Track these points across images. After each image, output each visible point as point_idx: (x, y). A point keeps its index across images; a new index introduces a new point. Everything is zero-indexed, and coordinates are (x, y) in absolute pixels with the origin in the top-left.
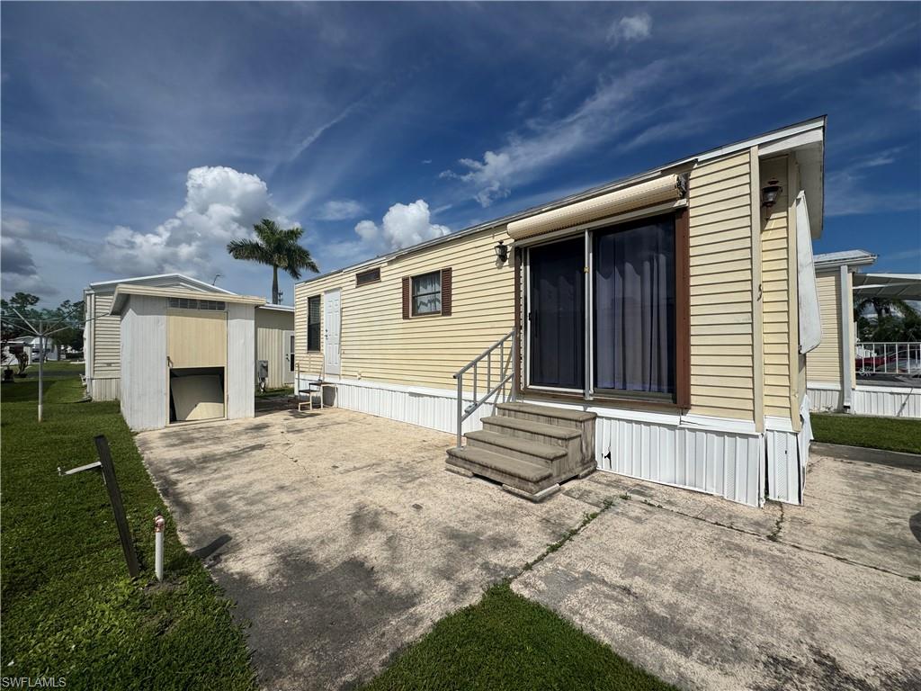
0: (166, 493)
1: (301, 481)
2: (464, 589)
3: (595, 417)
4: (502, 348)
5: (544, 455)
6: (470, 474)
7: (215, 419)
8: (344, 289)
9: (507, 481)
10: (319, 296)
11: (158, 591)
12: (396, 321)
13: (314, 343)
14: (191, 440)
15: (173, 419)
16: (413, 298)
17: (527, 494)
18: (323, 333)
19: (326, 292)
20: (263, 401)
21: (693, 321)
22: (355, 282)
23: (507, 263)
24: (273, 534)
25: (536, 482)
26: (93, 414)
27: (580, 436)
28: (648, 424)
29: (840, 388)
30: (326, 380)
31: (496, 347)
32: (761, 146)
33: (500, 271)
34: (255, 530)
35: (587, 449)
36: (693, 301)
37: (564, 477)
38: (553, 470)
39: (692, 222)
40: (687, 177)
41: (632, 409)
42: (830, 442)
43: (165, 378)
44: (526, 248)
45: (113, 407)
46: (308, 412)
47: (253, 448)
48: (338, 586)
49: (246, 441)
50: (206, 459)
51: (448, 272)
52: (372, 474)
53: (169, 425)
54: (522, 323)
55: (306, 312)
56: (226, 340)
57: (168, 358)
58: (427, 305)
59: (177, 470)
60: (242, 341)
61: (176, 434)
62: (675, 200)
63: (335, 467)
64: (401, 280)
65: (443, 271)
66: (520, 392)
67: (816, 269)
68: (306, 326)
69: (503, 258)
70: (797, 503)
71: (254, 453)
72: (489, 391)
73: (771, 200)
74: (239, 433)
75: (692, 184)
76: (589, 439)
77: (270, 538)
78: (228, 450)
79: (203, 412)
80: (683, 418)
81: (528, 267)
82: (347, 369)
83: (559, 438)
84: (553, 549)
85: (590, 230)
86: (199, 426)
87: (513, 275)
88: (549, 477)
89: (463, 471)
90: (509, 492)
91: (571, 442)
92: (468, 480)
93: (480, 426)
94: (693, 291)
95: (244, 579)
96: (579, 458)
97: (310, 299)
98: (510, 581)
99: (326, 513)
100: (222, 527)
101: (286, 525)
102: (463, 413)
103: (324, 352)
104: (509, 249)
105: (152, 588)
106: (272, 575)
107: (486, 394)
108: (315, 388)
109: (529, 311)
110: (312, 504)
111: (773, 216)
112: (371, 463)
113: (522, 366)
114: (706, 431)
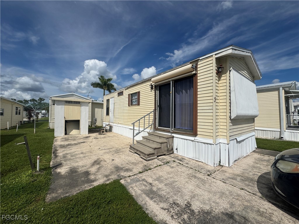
0: (54, 153)
1: (88, 152)
2: (108, 180)
3: (173, 137)
4: (149, 116)
5: (152, 148)
6: (134, 152)
7: (77, 134)
8: (115, 97)
9: (141, 155)
10: (109, 99)
11: (37, 174)
12: (127, 107)
13: (108, 114)
14: (68, 140)
15: (66, 134)
16: (131, 100)
17: (145, 158)
18: (110, 110)
19: (111, 98)
20: (94, 130)
21: (198, 108)
22: (117, 95)
23: (153, 90)
24: (72, 164)
25: (148, 155)
26: (48, 132)
27: (167, 142)
28: (187, 140)
29: (280, 131)
30: (110, 124)
31: (147, 115)
32: (216, 54)
33: (152, 92)
34: (69, 163)
35: (170, 146)
36: (198, 102)
37: (159, 154)
38: (155, 151)
39: (198, 78)
40: (197, 65)
41: (183, 135)
42: (264, 149)
43: (63, 122)
44: (158, 85)
45: (53, 130)
46: (104, 133)
47: (82, 143)
48: (79, 176)
49: (82, 141)
50: (68, 145)
51: (139, 92)
52: (108, 151)
53: (64, 135)
54: (157, 108)
55: (106, 104)
56: (80, 112)
57: (65, 117)
58: (134, 102)
59: (60, 147)
60: (85, 113)
61: (65, 138)
62: (193, 71)
63: (100, 148)
64: (128, 95)
65: (138, 92)
66: (156, 129)
67: (257, 90)
68: (106, 108)
69: (152, 88)
70: (228, 166)
71: (81, 144)
72: (144, 128)
73: (220, 71)
74: (81, 138)
75: (198, 66)
76: (171, 144)
77: (71, 165)
78: (75, 143)
79: (74, 132)
80: (195, 138)
81: (158, 91)
82: (116, 121)
83: (159, 143)
84: (140, 173)
85: (172, 80)
86: (72, 136)
87: (154, 94)
88: (153, 154)
89: (132, 151)
90: (142, 158)
91: (162, 144)
92: (132, 154)
93: (142, 139)
94: (198, 99)
95: (59, 173)
96: (166, 149)
97: (107, 100)
98: (121, 179)
99: (89, 160)
100: (62, 162)
101: (77, 162)
102: (135, 135)
103: (110, 116)
104: (154, 86)
105: (36, 173)
106: (66, 173)
107: (143, 129)
108: (106, 126)
109: (158, 105)
110: (86, 158)
111: (223, 76)
112: (109, 148)
113: (156, 121)
114: (201, 142)
